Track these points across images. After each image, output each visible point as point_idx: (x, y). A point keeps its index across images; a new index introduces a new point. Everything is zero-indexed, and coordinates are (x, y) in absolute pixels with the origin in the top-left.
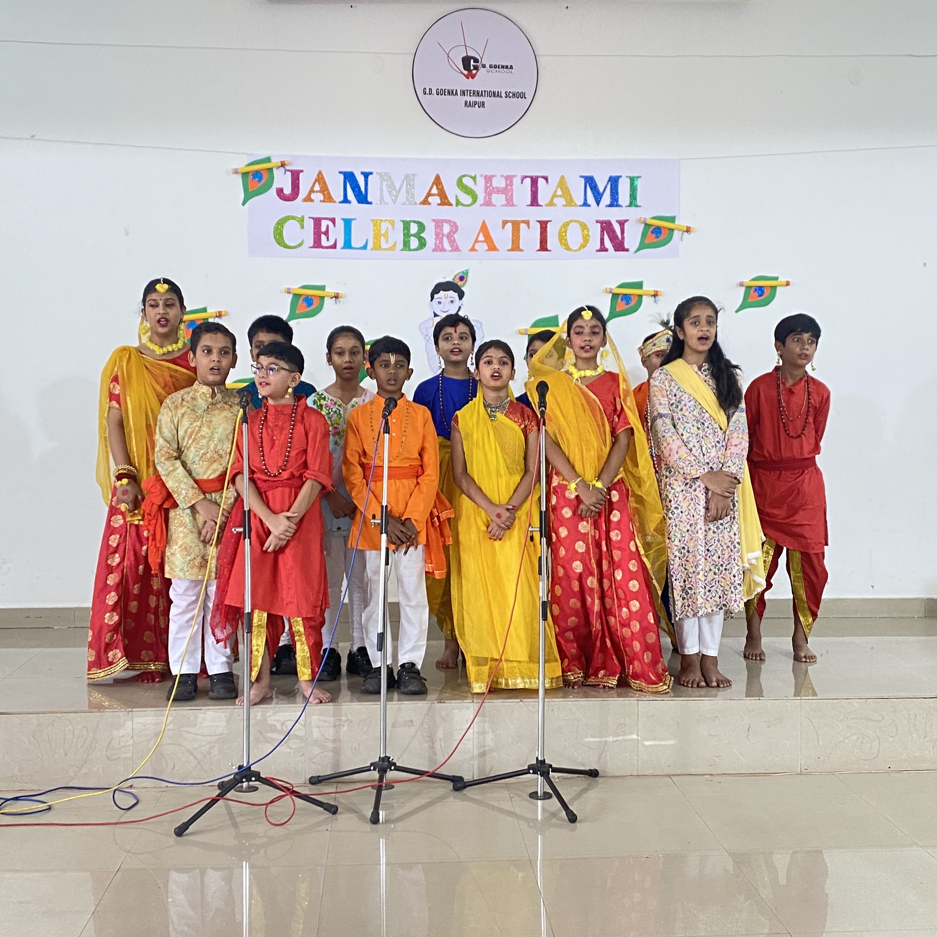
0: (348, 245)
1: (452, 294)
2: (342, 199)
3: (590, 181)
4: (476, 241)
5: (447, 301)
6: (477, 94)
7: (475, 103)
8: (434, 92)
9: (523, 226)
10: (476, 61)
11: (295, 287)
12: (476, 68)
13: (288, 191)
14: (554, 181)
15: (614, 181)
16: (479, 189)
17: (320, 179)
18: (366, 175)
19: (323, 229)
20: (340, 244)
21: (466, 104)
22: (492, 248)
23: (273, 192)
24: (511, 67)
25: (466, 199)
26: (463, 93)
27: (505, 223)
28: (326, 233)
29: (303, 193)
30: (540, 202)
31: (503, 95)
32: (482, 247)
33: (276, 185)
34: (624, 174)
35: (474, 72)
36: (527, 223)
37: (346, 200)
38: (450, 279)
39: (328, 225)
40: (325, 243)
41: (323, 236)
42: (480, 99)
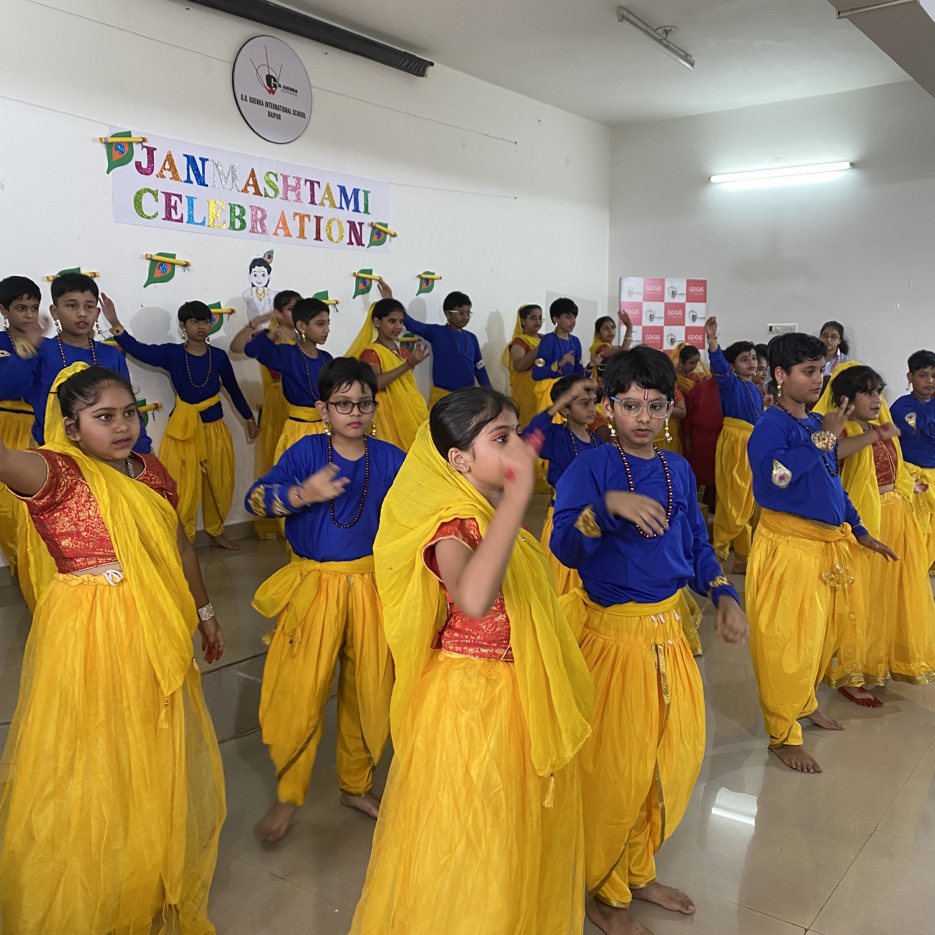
0: (191, 220)
1: (263, 269)
2: (186, 179)
3: (343, 190)
4: (278, 227)
5: (259, 274)
6: (276, 107)
7: (275, 114)
8: (248, 99)
9: (306, 219)
10: (275, 80)
11: (153, 253)
12: (275, 86)
13: (145, 165)
14: (323, 186)
15: (356, 192)
16: (280, 185)
17: (169, 158)
18: (203, 160)
19: (173, 204)
20: (185, 219)
21: (269, 114)
22: (288, 235)
23: (132, 164)
24: (296, 91)
25: (271, 193)
26: (267, 104)
27: (295, 214)
28: (175, 208)
29: (157, 171)
30: (316, 202)
31: (292, 112)
32: (281, 232)
33: (135, 159)
34: (362, 187)
35: (274, 89)
36: (308, 216)
37: (189, 181)
38: (261, 256)
39: (176, 201)
40: (174, 216)
41: (173, 210)
42: (277, 112)
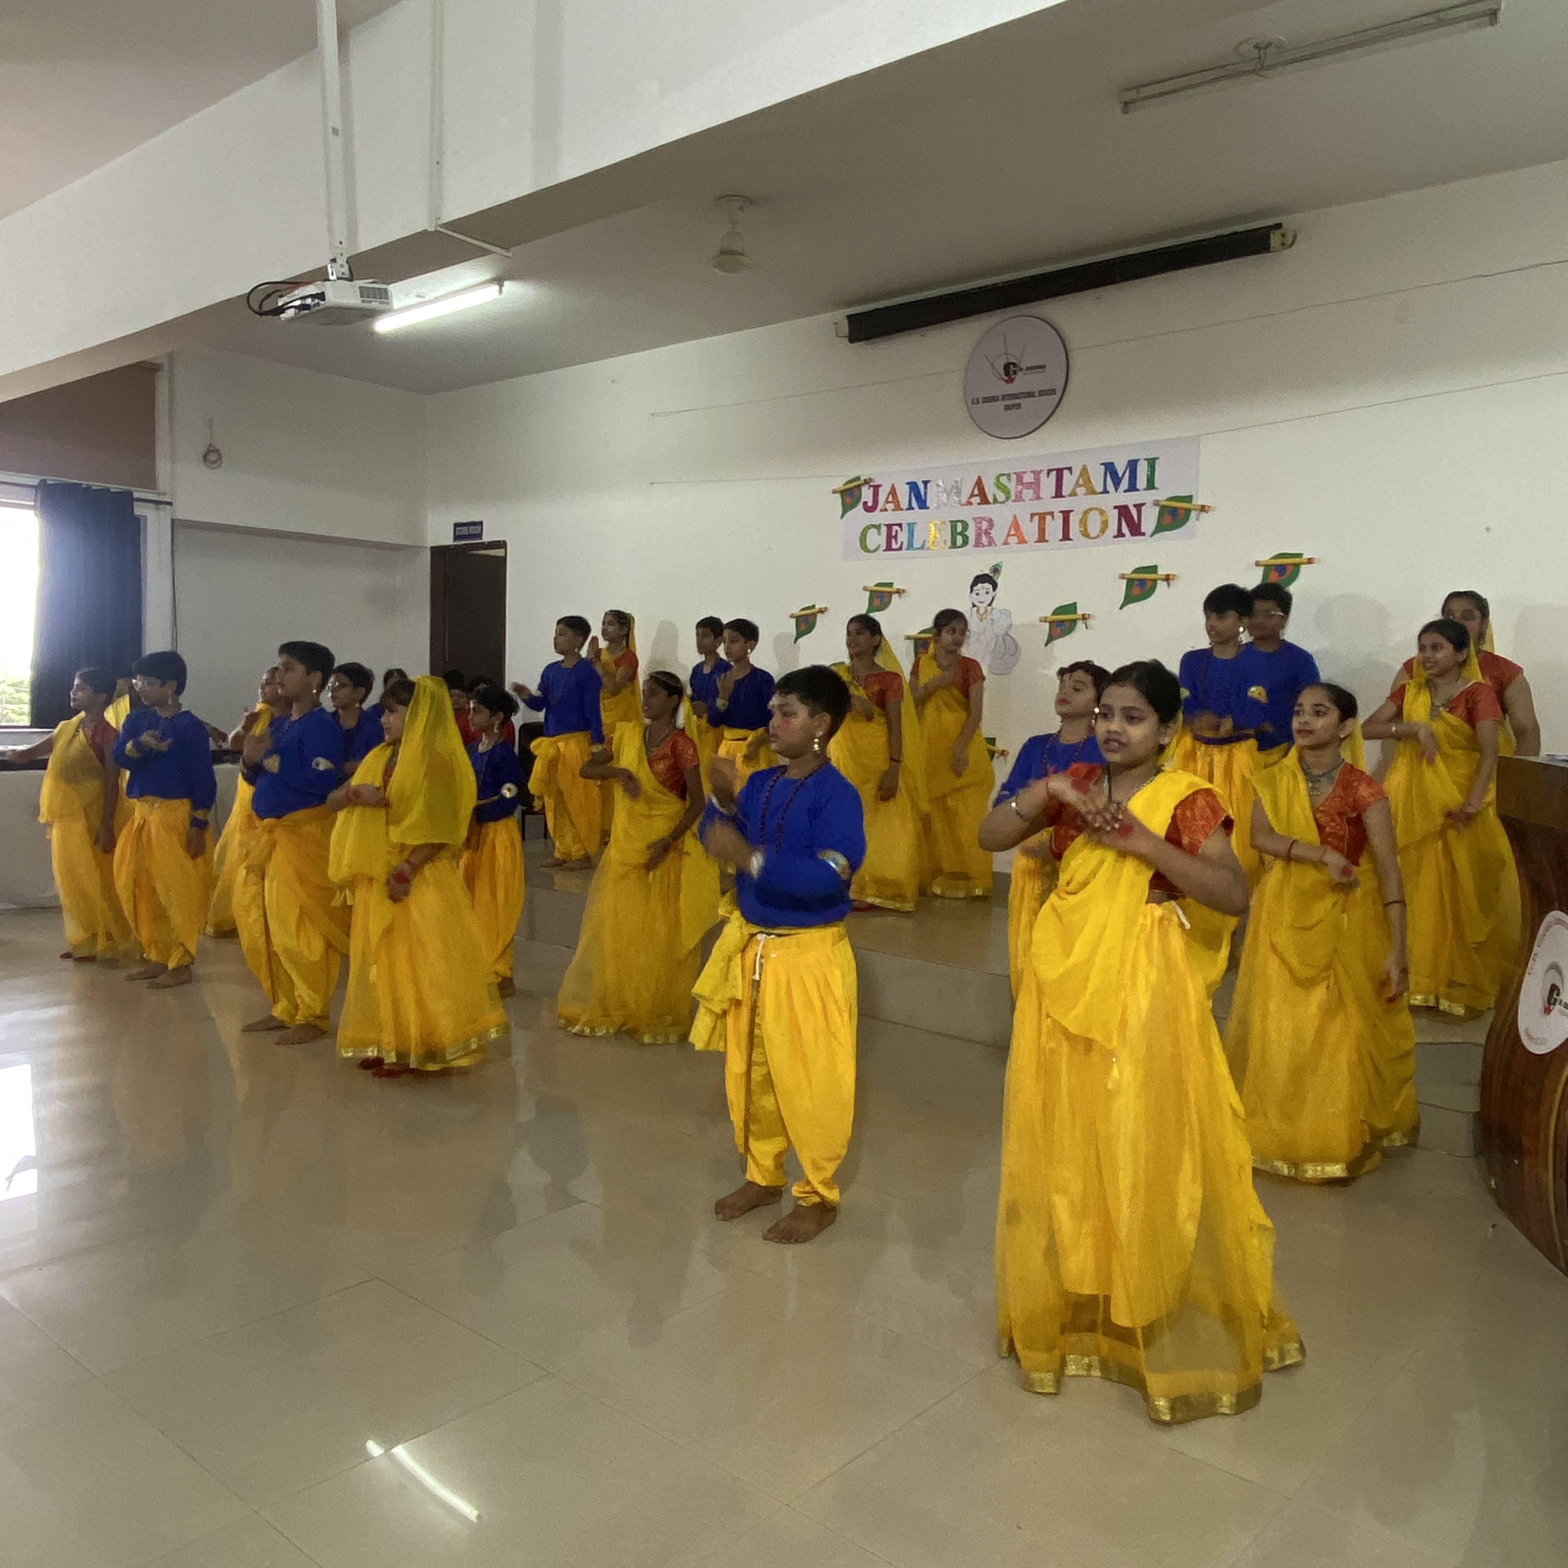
0: (910, 546)
1: (988, 586)
2: (908, 506)
3: (1110, 468)
4: (1009, 535)
5: (982, 592)
6: (1015, 396)
7: (1013, 405)
8: (981, 400)
9: (1048, 518)
10: (1014, 364)
11: (871, 584)
12: (1015, 372)
13: (870, 504)
14: (1077, 471)
15: (1132, 465)
16: (1012, 485)
17: (893, 491)
18: (926, 483)
19: (894, 534)
20: (905, 546)
21: (1005, 408)
22: (1022, 541)
23: (860, 506)
24: (1044, 367)
25: (1001, 497)
26: (1004, 398)
27: (1033, 515)
28: (896, 537)
29: (881, 505)
30: (1064, 493)
31: (1037, 394)
32: (1013, 540)
33: (863, 499)
34: (1143, 457)
35: (1013, 377)
36: (1052, 514)
37: (910, 508)
38: (987, 572)
39: (897, 531)
40: (894, 546)
41: (893, 541)
42: (1017, 401)
